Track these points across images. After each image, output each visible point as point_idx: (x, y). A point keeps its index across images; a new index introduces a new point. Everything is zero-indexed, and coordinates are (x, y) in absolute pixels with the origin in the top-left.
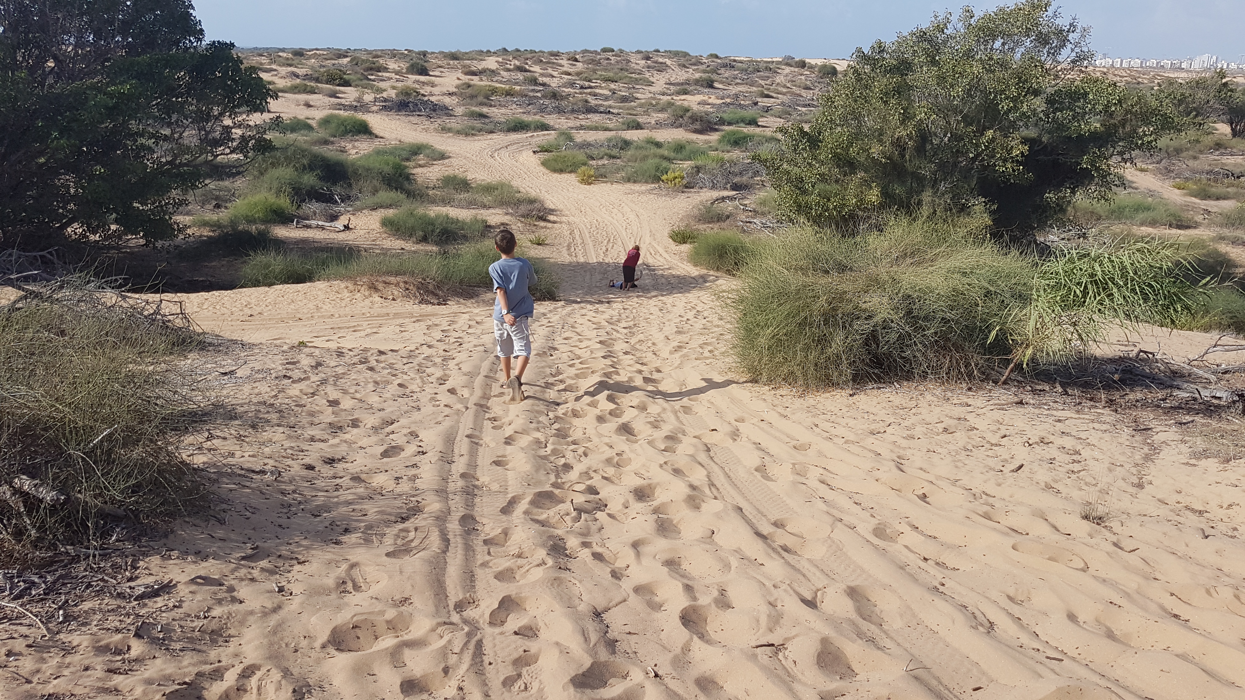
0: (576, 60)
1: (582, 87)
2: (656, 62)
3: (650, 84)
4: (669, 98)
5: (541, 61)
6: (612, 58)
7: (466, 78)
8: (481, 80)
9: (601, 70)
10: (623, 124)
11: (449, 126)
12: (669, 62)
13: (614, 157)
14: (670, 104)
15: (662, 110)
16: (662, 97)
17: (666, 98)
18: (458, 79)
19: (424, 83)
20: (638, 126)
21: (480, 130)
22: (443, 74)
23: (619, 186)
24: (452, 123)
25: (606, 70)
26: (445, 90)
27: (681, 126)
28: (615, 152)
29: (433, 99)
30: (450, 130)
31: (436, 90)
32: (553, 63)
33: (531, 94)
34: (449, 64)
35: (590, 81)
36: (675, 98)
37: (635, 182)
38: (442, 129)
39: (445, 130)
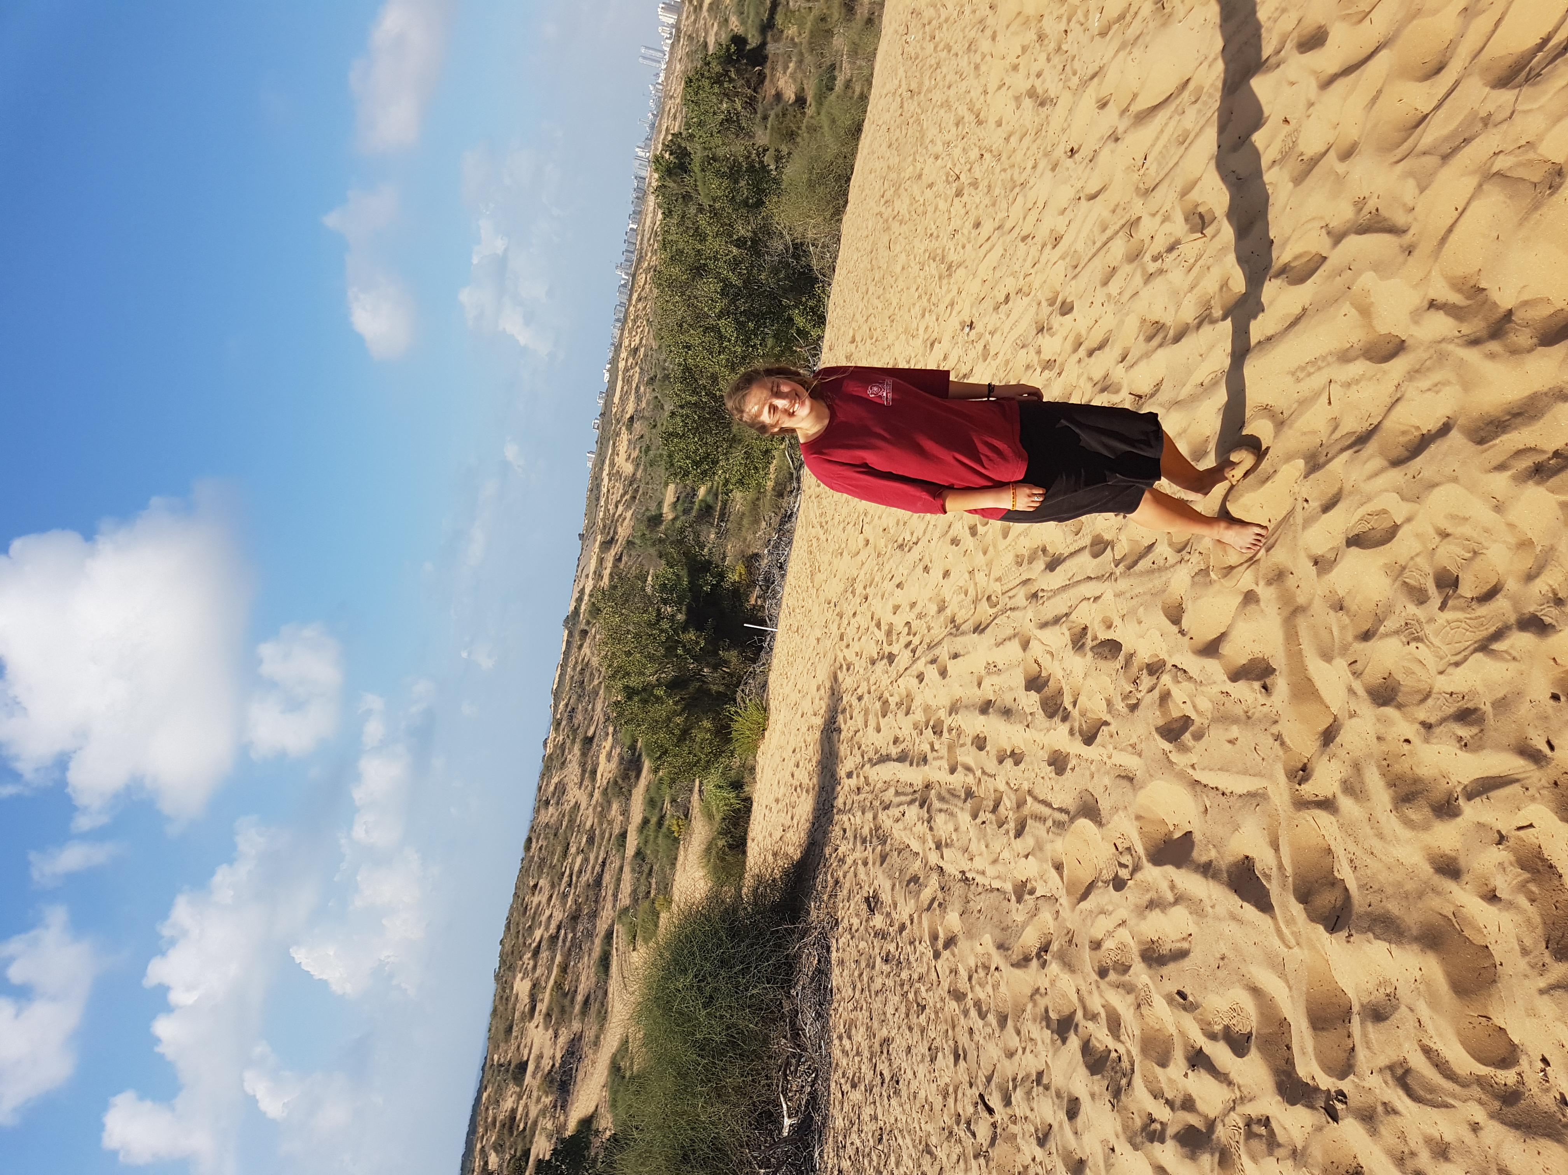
0: (536, 886)
1: (570, 885)
2: (554, 794)
3: (577, 806)
4: (597, 791)
5: (530, 927)
6: (540, 843)
7: (538, 1018)
8: (542, 1000)
9: (552, 859)
10: (618, 851)
11: (592, 1039)
12: (555, 780)
13: (651, 870)
14: (605, 792)
15: (609, 803)
16: (595, 799)
17: (597, 794)
18: (537, 1027)
19: (537, 1067)
20: (623, 835)
21: (602, 1005)
22: (529, 1044)
23: (678, 874)
24: (590, 1034)
25: (553, 854)
26: (548, 1043)
27: (630, 791)
28: (646, 869)
29: (558, 1056)
30: (597, 1037)
31: (548, 1053)
32: (535, 913)
33: (568, 944)
34: (517, 1037)
35: (563, 874)
36: (598, 785)
37: (676, 859)
38: (595, 1045)
39: (596, 1043)
